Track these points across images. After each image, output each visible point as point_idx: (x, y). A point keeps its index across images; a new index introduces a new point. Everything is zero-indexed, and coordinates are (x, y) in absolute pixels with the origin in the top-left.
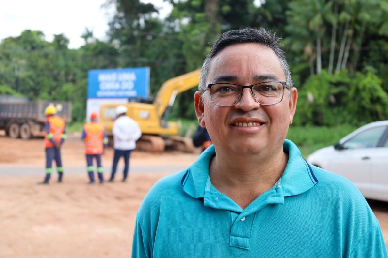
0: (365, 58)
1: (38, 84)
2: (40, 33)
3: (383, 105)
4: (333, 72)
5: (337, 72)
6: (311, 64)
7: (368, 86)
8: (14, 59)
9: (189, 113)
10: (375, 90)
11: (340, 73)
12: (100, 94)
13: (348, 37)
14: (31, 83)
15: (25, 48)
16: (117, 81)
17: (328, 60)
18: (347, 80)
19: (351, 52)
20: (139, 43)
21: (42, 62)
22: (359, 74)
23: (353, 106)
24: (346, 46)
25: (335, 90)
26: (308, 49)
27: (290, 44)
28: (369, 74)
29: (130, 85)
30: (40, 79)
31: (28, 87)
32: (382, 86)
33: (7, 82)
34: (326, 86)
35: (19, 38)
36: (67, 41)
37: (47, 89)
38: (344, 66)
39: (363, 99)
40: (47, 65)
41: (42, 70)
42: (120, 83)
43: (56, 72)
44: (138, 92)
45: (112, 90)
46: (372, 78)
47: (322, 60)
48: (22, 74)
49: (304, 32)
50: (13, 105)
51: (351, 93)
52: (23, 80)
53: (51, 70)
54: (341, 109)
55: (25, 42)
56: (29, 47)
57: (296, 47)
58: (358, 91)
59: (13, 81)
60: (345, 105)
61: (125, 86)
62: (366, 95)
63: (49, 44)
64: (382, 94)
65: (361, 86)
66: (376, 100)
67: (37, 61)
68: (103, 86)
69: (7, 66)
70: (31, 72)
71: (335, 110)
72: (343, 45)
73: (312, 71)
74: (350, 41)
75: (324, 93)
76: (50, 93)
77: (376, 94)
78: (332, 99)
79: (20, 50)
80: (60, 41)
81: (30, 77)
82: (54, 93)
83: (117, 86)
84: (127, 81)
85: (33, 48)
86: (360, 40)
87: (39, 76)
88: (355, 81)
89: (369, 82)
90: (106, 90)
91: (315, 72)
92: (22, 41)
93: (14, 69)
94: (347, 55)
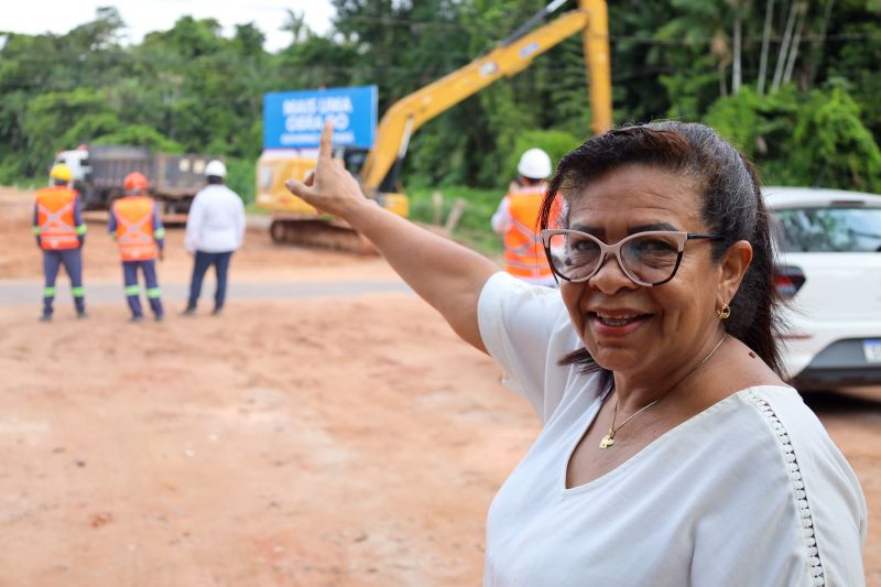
0: (832, 60)
1: (206, 122)
2: (212, 24)
3: (864, 156)
4: (766, 90)
5: (774, 89)
6: (720, 75)
7: (832, 117)
8: (161, 75)
9: (482, 176)
10: (847, 126)
11: (779, 92)
12: (286, 139)
13: (798, 17)
14: (195, 121)
15: (182, 53)
16: (317, 114)
17: (757, 65)
18: (792, 106)
19: (804, 47)
20: (389, 38)
21: (214, 80)
22: (816, 93)
23: (801, 157)
24: (793, 34)
25: (767, 127)
26: (719, 44)
27: (681, 34)
28: (836, 93)
29: (341, 122)
30: (211, 112)
31: (189, 127)
32: (864, 116)
33: (149, 119)
34: (749, 118)
35: (171, 33)
36: (261, 38)
37: (224, 131)
38: (787, 78)
39: (821, 144)
40: (222, 85)
41: (214, 96)
42: (324, 117)
43: (241, 99)
44: (356, 135)
45: (308, 132)
46: (842, 102)
47: (745, 64)
48: (176, 103)
49: (711, 9)
50: (116, 162)
51: (799, 131)
52: (179, 114)
53: (232, 94)
54: (778, 164)
55: (183, 40)
56: (189, 51)
57: (692, 39)
58: (812, 127)
59: (161, 116)
60: (785, 157)
61: (333, 122)
62: (827, 137)
63: (228, 43)
64: (862, 134)
65: (818, 119)
66: (847, 146)
67: (204, 78)
68: (291, 125)
69: (149, 88)
70: (194, 100)
71: (766, 168)
72: (788, 35)
73: (723, 89)
74: (800, 26)
75: (743, 133)
76: (229, 140)
77: (848, 135)
78: (762, 145)
79: (173, 55)
80: (249, 38)
81: (191, 108)
82: (236, 139)
83: (318, 124)
84: (336, 114)
85: (198, 53)
86: (823, 24)
87: (208, 106)
88: (807, 108)
89: (834, 111)
90: (296, 132)
91: (730, 90)
92: (175, 39)
93: (162, 94)
94: (794, 53)
